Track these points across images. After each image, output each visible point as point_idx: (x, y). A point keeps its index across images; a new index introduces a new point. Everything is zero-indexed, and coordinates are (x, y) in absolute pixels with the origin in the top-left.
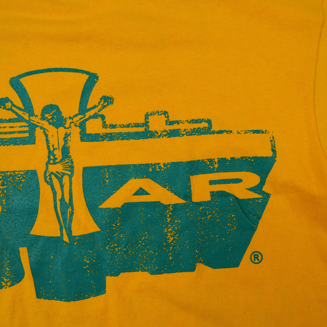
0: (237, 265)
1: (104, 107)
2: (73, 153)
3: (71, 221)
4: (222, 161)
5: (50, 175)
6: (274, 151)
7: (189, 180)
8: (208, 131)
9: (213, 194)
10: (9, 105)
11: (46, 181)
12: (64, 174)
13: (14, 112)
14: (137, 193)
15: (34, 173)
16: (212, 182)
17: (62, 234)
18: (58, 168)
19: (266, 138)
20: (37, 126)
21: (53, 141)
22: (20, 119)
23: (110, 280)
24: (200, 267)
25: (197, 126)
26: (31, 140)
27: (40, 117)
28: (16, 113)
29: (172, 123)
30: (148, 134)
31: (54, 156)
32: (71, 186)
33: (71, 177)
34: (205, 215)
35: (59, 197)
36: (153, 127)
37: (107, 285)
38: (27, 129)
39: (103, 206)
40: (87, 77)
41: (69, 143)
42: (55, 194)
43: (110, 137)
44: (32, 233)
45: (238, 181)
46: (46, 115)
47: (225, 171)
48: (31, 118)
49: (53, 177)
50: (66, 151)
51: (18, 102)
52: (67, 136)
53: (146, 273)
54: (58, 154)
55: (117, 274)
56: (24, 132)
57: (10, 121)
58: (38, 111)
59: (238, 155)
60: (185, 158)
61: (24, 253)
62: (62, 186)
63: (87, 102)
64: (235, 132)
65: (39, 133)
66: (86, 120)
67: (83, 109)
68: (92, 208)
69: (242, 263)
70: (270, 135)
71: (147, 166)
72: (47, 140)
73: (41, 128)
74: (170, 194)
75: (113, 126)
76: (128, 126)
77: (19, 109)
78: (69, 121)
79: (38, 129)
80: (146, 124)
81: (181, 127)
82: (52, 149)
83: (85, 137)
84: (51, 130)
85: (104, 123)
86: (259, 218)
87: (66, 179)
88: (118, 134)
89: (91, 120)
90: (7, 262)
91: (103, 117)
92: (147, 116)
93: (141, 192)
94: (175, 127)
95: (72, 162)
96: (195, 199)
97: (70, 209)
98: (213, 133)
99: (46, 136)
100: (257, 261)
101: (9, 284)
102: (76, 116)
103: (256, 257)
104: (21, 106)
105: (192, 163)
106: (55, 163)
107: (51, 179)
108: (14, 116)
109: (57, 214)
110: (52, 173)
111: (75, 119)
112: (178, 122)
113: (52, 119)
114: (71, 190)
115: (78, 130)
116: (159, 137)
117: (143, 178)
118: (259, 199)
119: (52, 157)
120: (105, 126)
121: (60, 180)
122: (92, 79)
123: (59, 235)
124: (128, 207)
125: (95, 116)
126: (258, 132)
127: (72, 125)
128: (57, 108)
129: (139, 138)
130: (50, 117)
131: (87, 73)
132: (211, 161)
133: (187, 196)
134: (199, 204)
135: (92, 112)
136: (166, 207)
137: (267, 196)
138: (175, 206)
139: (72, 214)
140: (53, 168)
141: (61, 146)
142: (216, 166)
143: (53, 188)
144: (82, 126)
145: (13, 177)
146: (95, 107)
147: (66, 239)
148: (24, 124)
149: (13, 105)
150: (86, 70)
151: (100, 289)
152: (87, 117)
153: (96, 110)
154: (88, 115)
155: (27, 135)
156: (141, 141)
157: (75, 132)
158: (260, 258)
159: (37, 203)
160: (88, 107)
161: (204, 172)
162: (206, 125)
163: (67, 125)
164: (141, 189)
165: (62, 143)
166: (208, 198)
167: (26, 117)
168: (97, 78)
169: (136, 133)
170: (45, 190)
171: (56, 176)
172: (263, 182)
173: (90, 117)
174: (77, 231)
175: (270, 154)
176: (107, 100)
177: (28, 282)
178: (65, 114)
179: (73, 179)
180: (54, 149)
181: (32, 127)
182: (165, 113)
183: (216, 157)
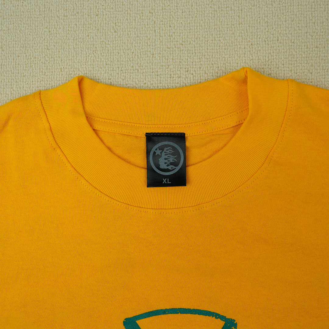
168: (236, 325)
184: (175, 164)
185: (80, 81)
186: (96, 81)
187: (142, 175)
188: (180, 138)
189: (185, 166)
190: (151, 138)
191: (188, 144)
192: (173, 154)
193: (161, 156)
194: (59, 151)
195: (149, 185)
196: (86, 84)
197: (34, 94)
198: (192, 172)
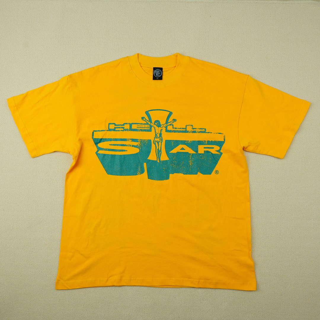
0: (210, 174)
1: (173, 122)
2: (163, 135)
3: (160, 156)
4: (208, 141)
5: (155, 141)
6: (224, 140)
7: (198, 146)
8: (205, 132)
9: (205, 151)
10: (144, 119)
11: (154, 143)
12: (159, 142)
13: (146, 121)
14: (181, 149)
15: (150, 140)
16: (205, 148)
17: (157, 160)
18: (158, 140)
19: (223, 136)
20: (153, 126)
21: (157, 131)
22: (147, 124)
23: (171, 175)
24: (199, 173)
25: (201, 130)
26: (150, 130)
27: (154, 124)
28: (147, 122)
29: (194, 129)
30: (186, 132)
31: (157, 136)
32: (161, 145)
33: (161, 142)
34: (202, 157)
35: (157, 148)
36: (188, 130)
37: (170, 176)
38: (149, 127)
39: (171, 152)
40: (169, 113)
41: (162, 132)
42: (156, 147)
43: (175, 131)
44: (148, 159)
45: (213, 148)
46: (156, 123)
47: (209, 145)
48: (151, 124)
49: (156, 142)
50: (161, 135)
51: (147, 119)
52: (161, 130)
53: (182, 174)
54: (158, 135)
55: (173, 174)
56: (149, 128)
57: (144, 124)
58: (153, 122)
59: (213, 140)
60: (197, 140)
61: (145, 164)
62: (158, 145)
63: (168, 120)
64: (213, 133)
65: (153, 128)
66: (168, 126)
67: (167, 122)
68: (167, 152)
69: (212, 173)
70: (224, 135)
71: (185, 141)
72: (155, 131)
73: (154, 127)
74: (191, 150)
75: (176, 128)
76: (180, 128)
77: (147, 121)
78: (162, 126)
79: (153, 127)
80: (186, 128)
81: (197, 130)
82: (156, 134)
83: (167, 131)
84: (157, 128)
85: (173, 127)
86: (218, 160)
87: (160, 143)
88: (177, 131)
89: (169, 126)
90: (139, 167)
91: (173, 125)
92: (186, 126)
93: (183, 149)
94: (195, 130)
95: (162, 138)
96: (199, 152)
97: (160, 153)
98: (206, 133)
99: (155, 129)
100: (217, 173)
101: (140, 174)
102: (165, 124)
103: (217, 172)
104: (148, 120)
105: (199, 141)
106: (157, 138)
107: (155, 143)
108: (146, 123)
109: (156, 154)
110: (156, 141)
111: (164, 125)
112: (196, 129)
113: (157, 124)
114: (161, 146)
115: (165, 128)
116: (189, 133)
117: (184, 144)
118: (219, 154)
119: (156, 136)
120: (173, 128)
121: (158, 143)
122: (171, 113)
123: (156, 160)
124: (178, 153)
125: (170, 125)
126: (220, 133)
127: (163, 127)
128: (159, 121)
129: (183, 132)
130: (156, 124)
131: (169, 112)
132: (205, 141)
133: (197, 151)
134: (200, 154)
135: (169, 124)
136: (190, 154)
137: (221, 154)
138: (193, 154)
139: (161, 154)
140: (156, 139)
141: (159, 133)
142: (206, 143)
143: (156, 146)
144: (166, 127)
145: (144, 142)
146: (171, 122)
147: (158, 161)
148: (149, 125)
149: (146, 119)
150: (169, 111)
151: (167, 178)
152: (168, 125)
153: (171, 123)
154: (168, 124)
155: (149, 129)
156: (184, 133)
157: (164, 129)
158: (218, 172)
159: (150, 150)
160: (169, 122)
161: (202, 144)
162: (204, 130)
163: (162, 127)
164: (183, 148)
165: (160, 132)
166: (203, 153)
167: (149, 123)
168: (172, 113)
169: (183, 131)
170: (153, 146)
171: (157, 142)
172: (220, 149)
173: (169, 125)
174: (162, 159)
175: (223, 140)
176: (175, 120)
177: (145, 174)
178: (161, 123)
179: (162, 143)
180: (157, 134)
181: (151, 127)
182: (192, 125)
183: (206, 140)
184: (160, 75)
185: (138, 54)
186: (141, 55)
187: (152, 77)
188: (161, 69)
189: (162, 76)
190: (155, 69)
191: (163, 70)
192: (159, 73)
193: (156, 73)
194: (132, 71)
195: (153, 79)
196: (139, 55)
197: (127, 57)
198: (163, 77)
